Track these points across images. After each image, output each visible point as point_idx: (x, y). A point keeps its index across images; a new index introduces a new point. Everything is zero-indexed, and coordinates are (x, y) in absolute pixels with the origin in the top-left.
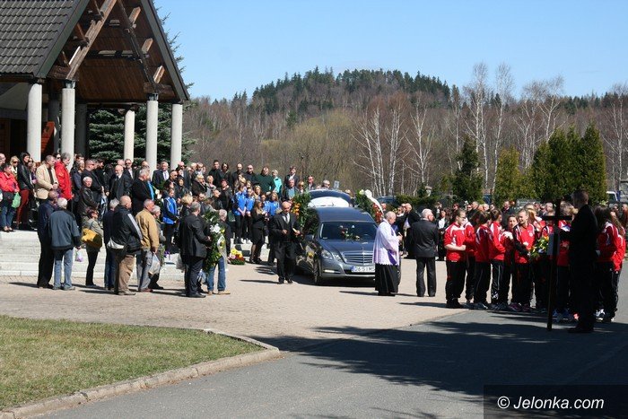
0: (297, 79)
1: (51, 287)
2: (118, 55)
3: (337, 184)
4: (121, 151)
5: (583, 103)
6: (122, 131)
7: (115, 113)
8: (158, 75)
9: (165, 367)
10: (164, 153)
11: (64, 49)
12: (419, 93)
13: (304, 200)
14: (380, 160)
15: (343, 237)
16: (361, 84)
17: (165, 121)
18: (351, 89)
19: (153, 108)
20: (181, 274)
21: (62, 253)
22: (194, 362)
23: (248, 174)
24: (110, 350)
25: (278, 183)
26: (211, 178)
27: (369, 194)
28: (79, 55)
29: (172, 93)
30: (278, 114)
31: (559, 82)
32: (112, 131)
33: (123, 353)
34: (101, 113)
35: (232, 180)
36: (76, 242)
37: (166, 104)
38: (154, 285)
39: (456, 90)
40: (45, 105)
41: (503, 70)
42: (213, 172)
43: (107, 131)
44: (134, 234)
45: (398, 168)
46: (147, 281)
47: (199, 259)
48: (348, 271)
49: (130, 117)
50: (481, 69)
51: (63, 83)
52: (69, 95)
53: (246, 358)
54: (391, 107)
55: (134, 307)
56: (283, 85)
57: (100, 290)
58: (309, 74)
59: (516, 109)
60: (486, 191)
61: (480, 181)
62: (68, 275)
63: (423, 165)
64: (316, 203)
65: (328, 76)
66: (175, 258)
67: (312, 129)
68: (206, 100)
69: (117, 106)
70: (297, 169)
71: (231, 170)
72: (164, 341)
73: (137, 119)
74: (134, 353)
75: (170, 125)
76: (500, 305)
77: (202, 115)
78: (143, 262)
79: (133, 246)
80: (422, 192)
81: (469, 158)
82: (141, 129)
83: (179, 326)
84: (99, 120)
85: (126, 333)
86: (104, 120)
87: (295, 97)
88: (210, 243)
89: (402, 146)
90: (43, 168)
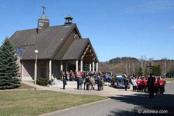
0: (115, 59)
1: (79, 89)
3: (121, 74)
5: (158, 61)
8: (94, 59)
9: (93, 101)
10: (95, 70)
11: (81, 56)
12: (133, 60)
13: (115, 76)
14: (127, 70)
15: (121, 81)
16: (124, 59)
18: (123, 60)
19: (94, 63)
21: (80, 85)
22: (98, 101)
23: (107, 73)
24: (86, 99)
25: (112, 74)
26: (102, 73)
27: (125, 75)
29: (96, 61)
30: (112, 64)
31: (153, 58)
33: (88, 99)
35: (105, 73)
36: (83, 83)
38: (94, 89)
39: (138, 60)
41: (145, 56)
42: (102, 72)
44: (90, 81)
45: (130, 71)
46: (93, 88)
47: (100, 85)
48: (122, 87)
50: (142, 56)
51: (81, 60)
53: (106, 100)
54: (129, 62)
55: (91, 92)
56: (113, 60)
57: (86, 90)
59: (147, 62)
60: (143, 74)
61: (142, 73)
62: (81, 88)
63: (134, 71)
64: (117, 76)
67: (117, 66)
71: (105, 72)
72: (94, 97)
74: (89, 99)
77: (101, 64)
79: (90, 83)
80: (134, 75)
81: (141, 69)
82: (92, 66)
83: (96, 95)
85: (89, 96)
86: (87, 65)
87: (115, 61)
88: (101, 83)
89: (131, 68)
90: (78, 72)
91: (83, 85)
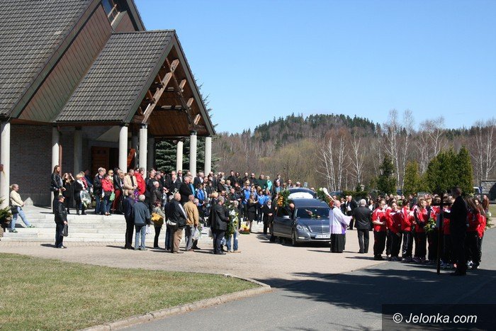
0: (281, 121)
1: (133, 248)
2: (173, 108)
3: (306, 184)
4: (175, 166)
5: (457, 133)
6: (175, 154)
7: (171, 143)
8: (196, 121)
9: (201, 298)
10: (201, 166)
11: (141, 105)
12: (356, 128)
13: (286, 194)
14: (332, 169)
15: (309, 217)
16: (319, 122)
17: (201, 147)
18: (314, 126)
19: (194, 139)
20: (211, 240)
21: (139, 228)
22: (218, 294)
23: (252, 179)
24: (168, 287)
25: (270, 184)
26: (229, 182)
27: (325, 191)
28: (149, 109)
29: (205, 130)
30: (270, 141)
31: (442, 120)
32: (169, 154)
33: (176, 289)
34: (163, 143)
35: (242, 182)
36: (148, 222)
37: (202, 137)
38: (195, 247)
39: (378, 126)
40: (129, 139)
41: (408, 114)
42: (231, 178)
43: (166, 154)
44: (182, 216)
45: (344, 174)
46: (191, 244)
47: (222, 231)
48: (313, 238)
49: (180, 145)
50: (394, 113)
51: (140, 126)
52: (144, 133)
53: (251, 292)
54: (339, 136)
55: (183, 261)
56: (273, 124)
57: (162, 251)
58: (288, 117)
59: (415, 137)
60: (398, 188)
61: (395, 181)
62: (143, 241)
63: (359, 172)
64: (293, 196)
65: (300, 118)
66: (207, 230)
67: (291, 151)
68: (226, 134)
69: (173, 139)
70: (281, 175)
71: (241, 177)
72: (200, 281)
73: (184, 146)
74: (182, 289)
75: (204, 149)
76: (408, 258)
77: (224, 144)
78: (188, 234)
79: (182, 223)
80: (358, 189)
81: (387, 168)
82: (186, 152)
83: (210, 272)
84: (161, 147)
85: (177, 277)
86: (164, 147)
87: (280, 131)
88: (228, 221)
89: (346, 160)
90: (128, 177)
91: (150, 230)
